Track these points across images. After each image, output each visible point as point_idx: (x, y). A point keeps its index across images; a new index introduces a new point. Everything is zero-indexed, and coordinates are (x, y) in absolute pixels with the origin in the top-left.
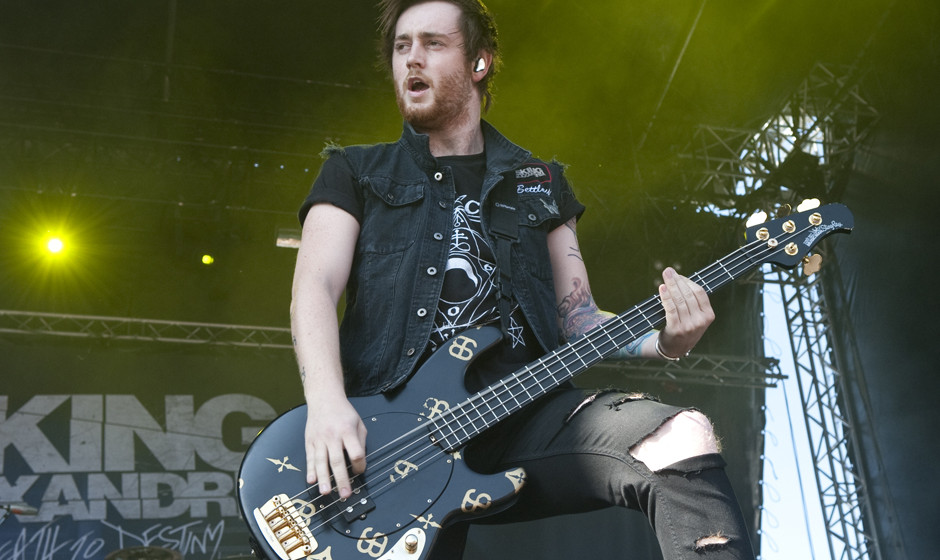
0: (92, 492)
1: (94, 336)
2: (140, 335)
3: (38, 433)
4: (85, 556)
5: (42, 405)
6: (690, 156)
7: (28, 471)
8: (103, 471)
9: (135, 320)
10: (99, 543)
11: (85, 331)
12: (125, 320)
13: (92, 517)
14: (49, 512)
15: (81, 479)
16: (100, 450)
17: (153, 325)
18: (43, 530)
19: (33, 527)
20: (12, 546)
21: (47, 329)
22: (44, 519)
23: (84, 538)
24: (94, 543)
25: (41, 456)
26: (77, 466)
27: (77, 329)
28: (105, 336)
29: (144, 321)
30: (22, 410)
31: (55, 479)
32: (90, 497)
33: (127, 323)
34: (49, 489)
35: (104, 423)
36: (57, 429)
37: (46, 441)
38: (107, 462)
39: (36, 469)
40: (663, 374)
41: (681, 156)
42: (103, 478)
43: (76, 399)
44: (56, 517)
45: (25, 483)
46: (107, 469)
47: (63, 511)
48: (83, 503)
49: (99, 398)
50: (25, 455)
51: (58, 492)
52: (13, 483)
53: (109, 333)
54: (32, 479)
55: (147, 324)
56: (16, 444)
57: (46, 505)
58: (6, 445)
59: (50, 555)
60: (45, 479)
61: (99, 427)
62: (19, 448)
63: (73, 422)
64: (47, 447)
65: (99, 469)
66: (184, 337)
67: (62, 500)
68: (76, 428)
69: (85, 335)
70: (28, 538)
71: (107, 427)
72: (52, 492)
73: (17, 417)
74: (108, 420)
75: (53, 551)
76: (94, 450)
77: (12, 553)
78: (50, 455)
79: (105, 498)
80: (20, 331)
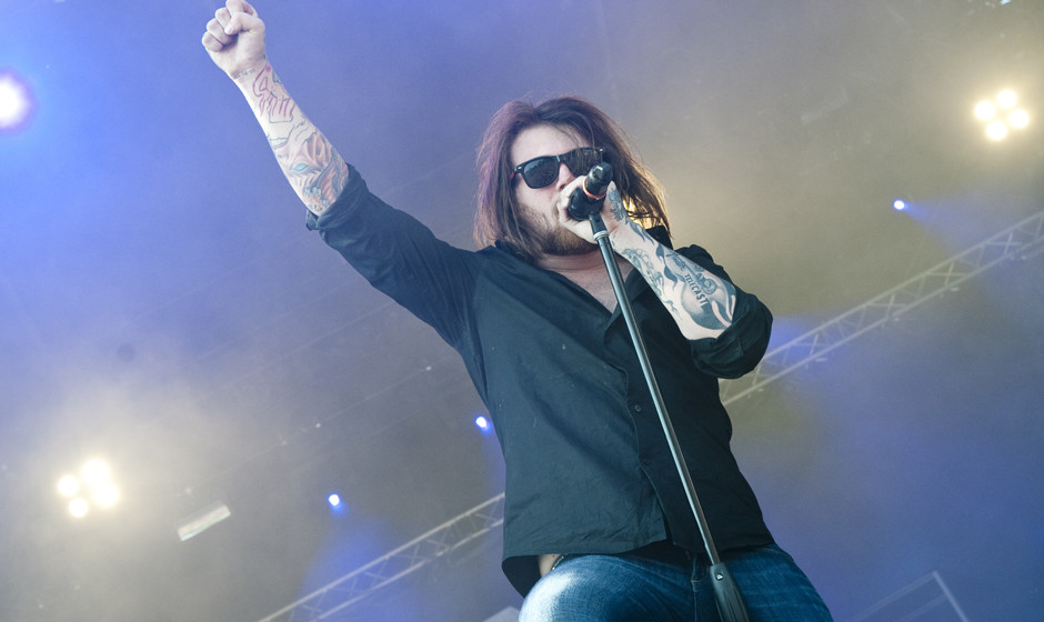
1: (430, 561)
2: (474, 532)
9: (459, 518)
11: (417, 561)
12: (448, 524)
17: (479, 512)
21: (379, 581)
27: (405, 565)
28: (440, 554)
29: (468, 513)
33: (453, 526)
53: (442, 548)
55: (473, 515)
69: (419, 565)
80: (354, 600)
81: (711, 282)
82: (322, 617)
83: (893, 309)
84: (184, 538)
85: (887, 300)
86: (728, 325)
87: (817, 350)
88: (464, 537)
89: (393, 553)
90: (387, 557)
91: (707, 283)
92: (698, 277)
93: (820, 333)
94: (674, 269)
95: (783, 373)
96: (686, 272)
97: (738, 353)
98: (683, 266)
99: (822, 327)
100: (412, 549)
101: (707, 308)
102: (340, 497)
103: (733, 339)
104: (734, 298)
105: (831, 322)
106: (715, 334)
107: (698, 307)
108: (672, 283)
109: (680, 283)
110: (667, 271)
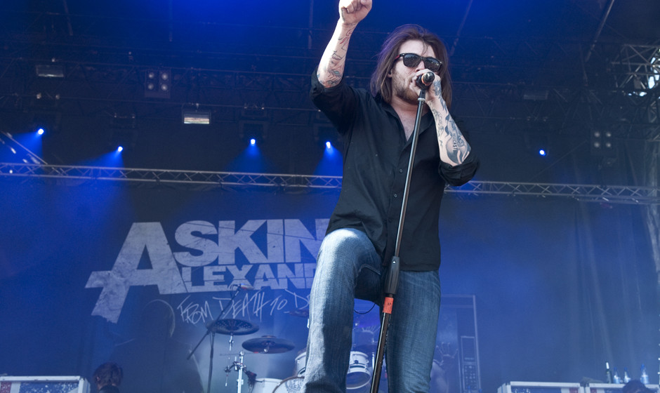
0: (280, 274)
1: (277, 185)
2: (301, 184)
3: (251, 242)
4: (278, 309)
5: (252, 225)
6: (619, 63)
7: (247, 263)
8: (285, 263)
9: (298, 175)
10: (285, 302)
11: (272, 183)
12: (293, 176)
13: (280, 288)
14: (259, 285)
15: (274, 267)
16: (283, 250)
17: (308, 178)
18: (256, 295)
19: (251, 292)
20: (242, 302)
21: (253, 182)
22: (257, 289)
23: (277, 299)
24: (282, 302)
25: (254, 255)
26: (271, 260)
27: (267, 182)
28: (283, 185)
29: (303, 176)
30: (242, 228)
31: (261, 267)
32: (279, 276)
34: (258, 272)
35: (284, 235)
36: (260, 238)
37: (255, 246)
38: (287, 258)
39: (251, 262)
40: (601, 198)
41: (613, 63)
42: (284, 266)
43: (269, 222)
44: (262, 287)
45: (246, 269)
46: (287, 261)
47: (266, 284)
48: (275, 280)
49: (281, 221)
50: (245, 254)
51: (263, 274)
52: (240, 269)
53: (284, 184)
54: (250, 267)
55: (304, 178)
56: (241, 248)
57: (257, 281)
58: (235, 248)
59: (261, 308)
60: (256, 267)
61: (282, 237)
62: (242, 250)
63: (268, 235)
64: (256, 250)
65: (283, 262)
66: (323, 185)
67: (265, 279)
68: (270, 238)
69: (272, 185)
70: (249, 298)
71: (286, 237)
72: (259, 274)
73: (240, 232)
74: (286, 234)
75: (262, 306)
76: (279, 251)
77: (242, 307)
78: (258, 253)
79: (287, 277)
80: (239, 184)
81: (463, 142)
82: (223, 183)
83: (516, 191)
84: (185, 123)
85: (515, 186)
86: (460, 163)
87: (477, 190)
88: (296, 184)
89: (264, 174)
90: (261, 175)
91: (461, 141)
92: (458, 137)
93: (482, 184)
94: (450, 128)
95: (458, 191)
96: (454, 132)
97: (458, 177)
98: (454, 129)
99: (483, 182)
100: (272, 177)
101: (455, 152)
102: (256, 142)
103: (459, 170)
104: (468, 153)
105: (489, 182)
106: (454, 164)
107: (452, 150)
108: (446, 134)
109: (449, 136)
110: (447, 128)
